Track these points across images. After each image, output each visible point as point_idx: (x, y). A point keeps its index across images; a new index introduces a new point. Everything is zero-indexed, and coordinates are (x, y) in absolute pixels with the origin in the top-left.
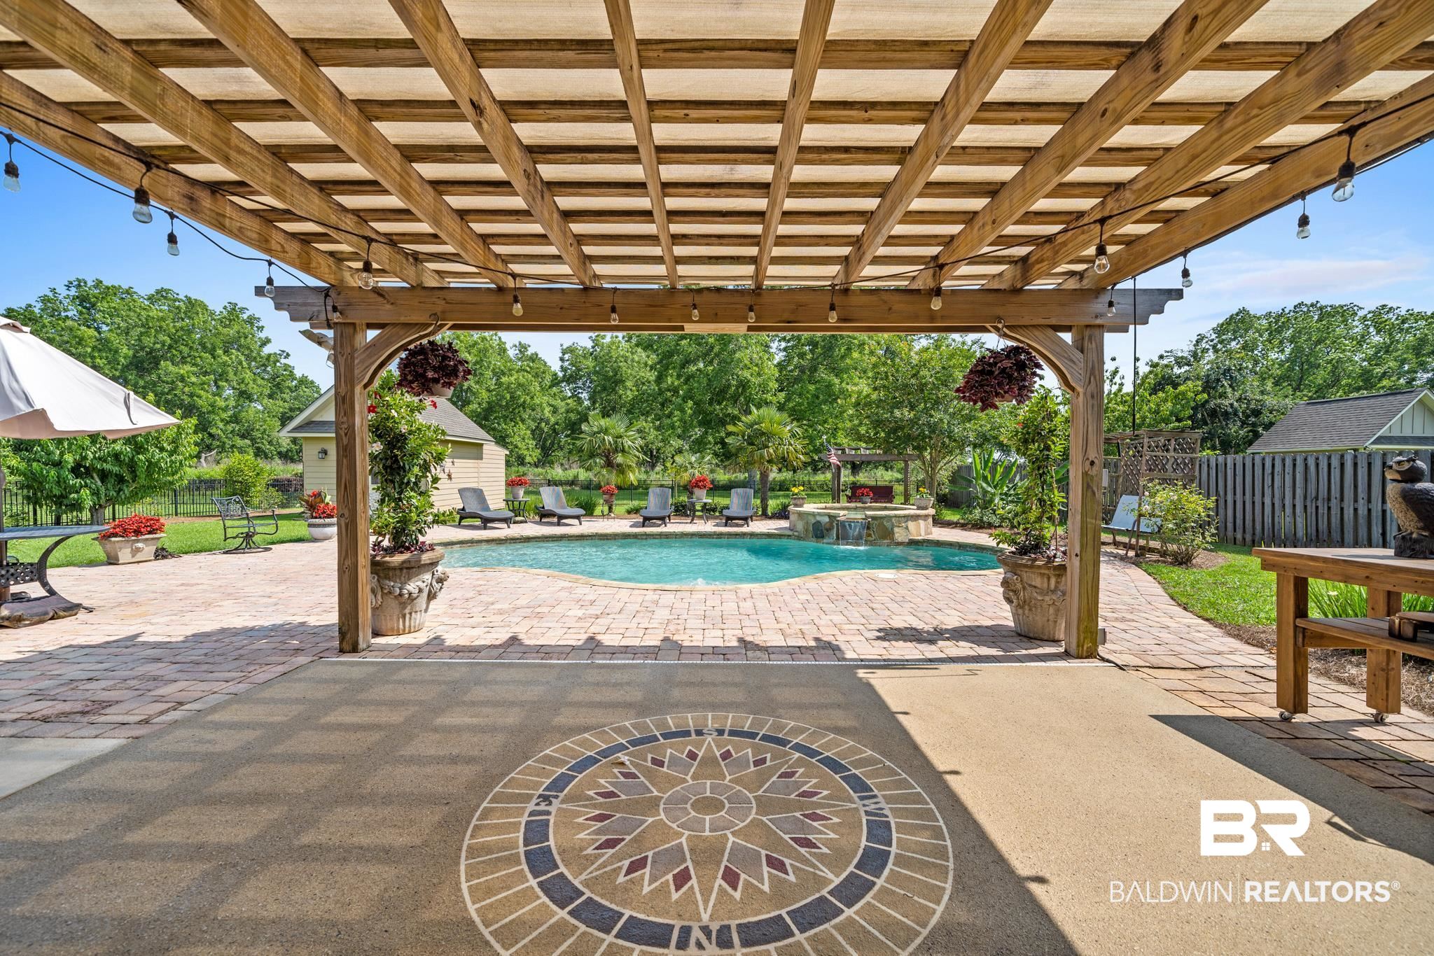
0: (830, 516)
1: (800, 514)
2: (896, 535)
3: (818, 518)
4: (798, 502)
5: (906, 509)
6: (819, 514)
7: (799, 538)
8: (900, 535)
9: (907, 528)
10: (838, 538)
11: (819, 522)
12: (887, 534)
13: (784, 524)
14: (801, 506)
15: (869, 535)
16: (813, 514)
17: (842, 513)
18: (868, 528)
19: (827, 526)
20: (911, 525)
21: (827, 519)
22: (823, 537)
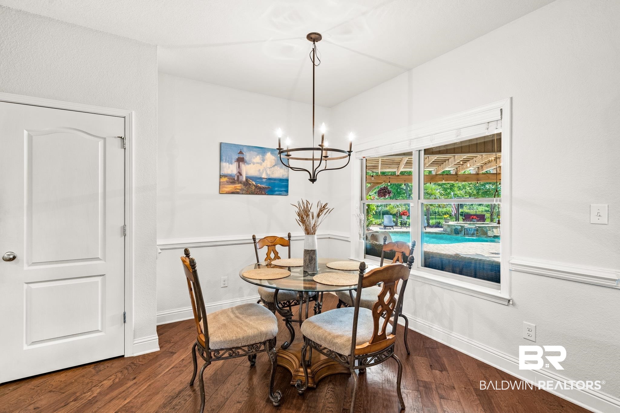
0: (461, 226)
1: (449, 226)
2: (488, 234)
3: (456, 227)
4: (447, 221)
5: (492, 224)
6: (457, 225)
7: (448, 234)
8: (490, 233)
9: (493, 231)
10: (465, 234)
11: (456, 228)
12: (485, 233)
13: (442, 229)
14: (448, 222)
15: (478, 233)
16: (454, 226)
17: (466, 225)
18: (477, 231)
19: (460, 230)
20: (494, 230)
21: (460, 227)
22: (458, 234)
